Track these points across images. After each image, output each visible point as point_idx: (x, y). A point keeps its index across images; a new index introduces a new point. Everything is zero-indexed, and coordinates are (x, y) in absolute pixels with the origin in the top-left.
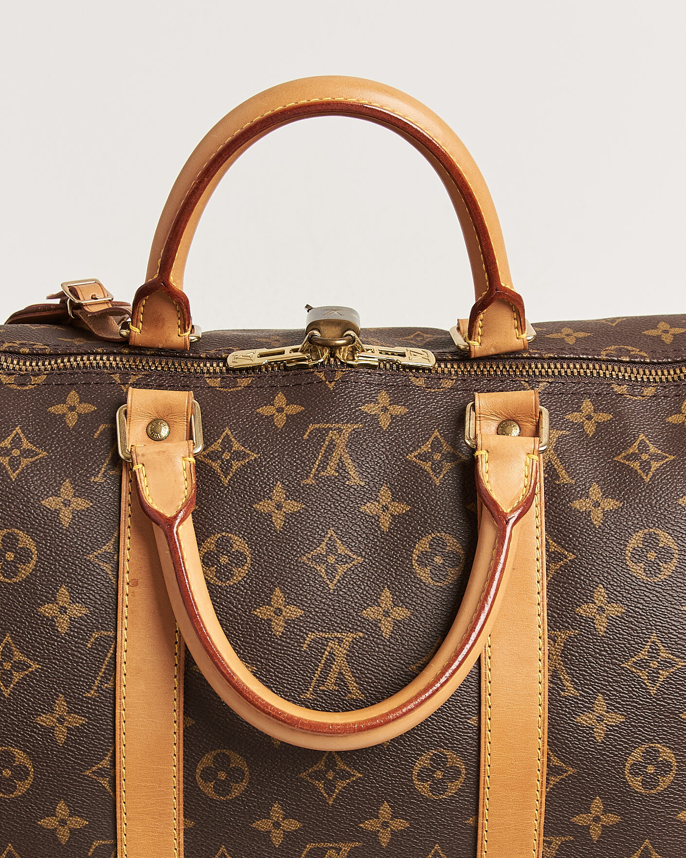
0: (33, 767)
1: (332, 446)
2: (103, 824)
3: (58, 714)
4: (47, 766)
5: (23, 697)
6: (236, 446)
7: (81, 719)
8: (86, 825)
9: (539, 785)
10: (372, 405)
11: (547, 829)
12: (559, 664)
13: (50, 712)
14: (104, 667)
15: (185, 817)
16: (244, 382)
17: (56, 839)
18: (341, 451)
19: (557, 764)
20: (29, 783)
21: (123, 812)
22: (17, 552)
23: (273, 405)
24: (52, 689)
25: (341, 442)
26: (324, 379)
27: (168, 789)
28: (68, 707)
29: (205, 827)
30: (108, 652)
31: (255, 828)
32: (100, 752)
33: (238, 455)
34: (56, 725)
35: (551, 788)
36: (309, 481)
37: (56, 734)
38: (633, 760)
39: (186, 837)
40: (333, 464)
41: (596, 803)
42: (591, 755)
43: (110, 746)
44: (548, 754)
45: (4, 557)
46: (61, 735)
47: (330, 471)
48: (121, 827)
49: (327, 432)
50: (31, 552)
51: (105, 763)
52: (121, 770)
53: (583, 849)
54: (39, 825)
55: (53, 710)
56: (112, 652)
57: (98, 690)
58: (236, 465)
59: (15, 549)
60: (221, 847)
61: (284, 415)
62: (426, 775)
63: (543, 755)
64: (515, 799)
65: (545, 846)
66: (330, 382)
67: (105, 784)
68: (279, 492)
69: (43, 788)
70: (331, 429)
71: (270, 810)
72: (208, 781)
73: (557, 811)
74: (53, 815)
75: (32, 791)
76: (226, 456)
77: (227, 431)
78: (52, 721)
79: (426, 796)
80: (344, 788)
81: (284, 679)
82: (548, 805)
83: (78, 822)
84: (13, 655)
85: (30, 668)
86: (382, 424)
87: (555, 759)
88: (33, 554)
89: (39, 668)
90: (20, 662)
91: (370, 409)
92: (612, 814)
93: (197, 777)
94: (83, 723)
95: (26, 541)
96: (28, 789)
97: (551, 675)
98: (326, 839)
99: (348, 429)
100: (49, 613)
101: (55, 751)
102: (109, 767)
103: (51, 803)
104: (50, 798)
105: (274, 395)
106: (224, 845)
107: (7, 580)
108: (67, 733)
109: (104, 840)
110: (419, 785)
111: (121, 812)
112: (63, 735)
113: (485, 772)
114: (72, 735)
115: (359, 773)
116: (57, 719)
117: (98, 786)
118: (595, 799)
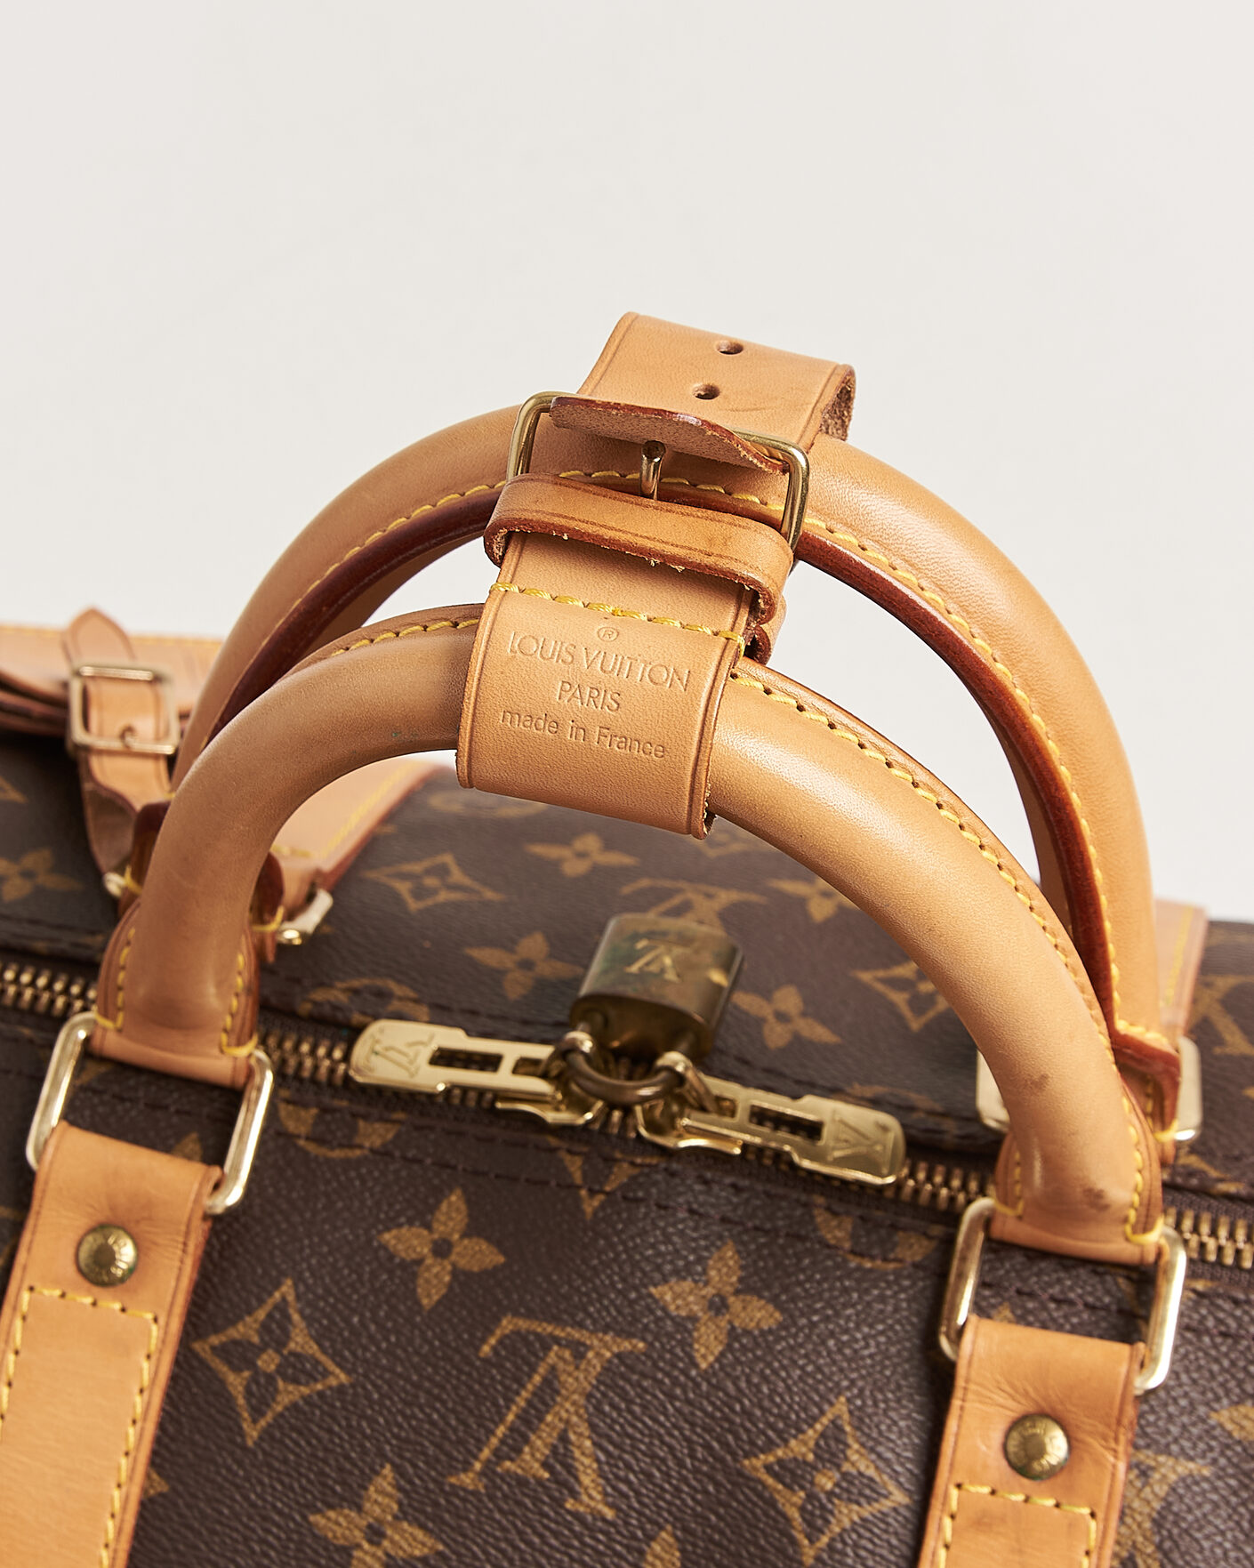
1: (550, 1390)
6: (301, 1340)
10: (687, 1285)
16: (375, 1134)
18: (568, 1411)
23: (428, 1227)
25: (577, 1381)
26: (578, 1178)
33: (298, 1368)
36: (467, 1479)
40: (541, 1442)
47: (531, 1463)
49: (547, 1349)
58: (288, 1394)
61: (449, 1268)
66: (592, 1193)
68: (382, 1494)
70: (557, 1340)
76: (268, 1362)
77: (287, 1288)
86: (699, 1350)
91: (677, 1297)
99: (604, 1348)
105: (439, 1194)
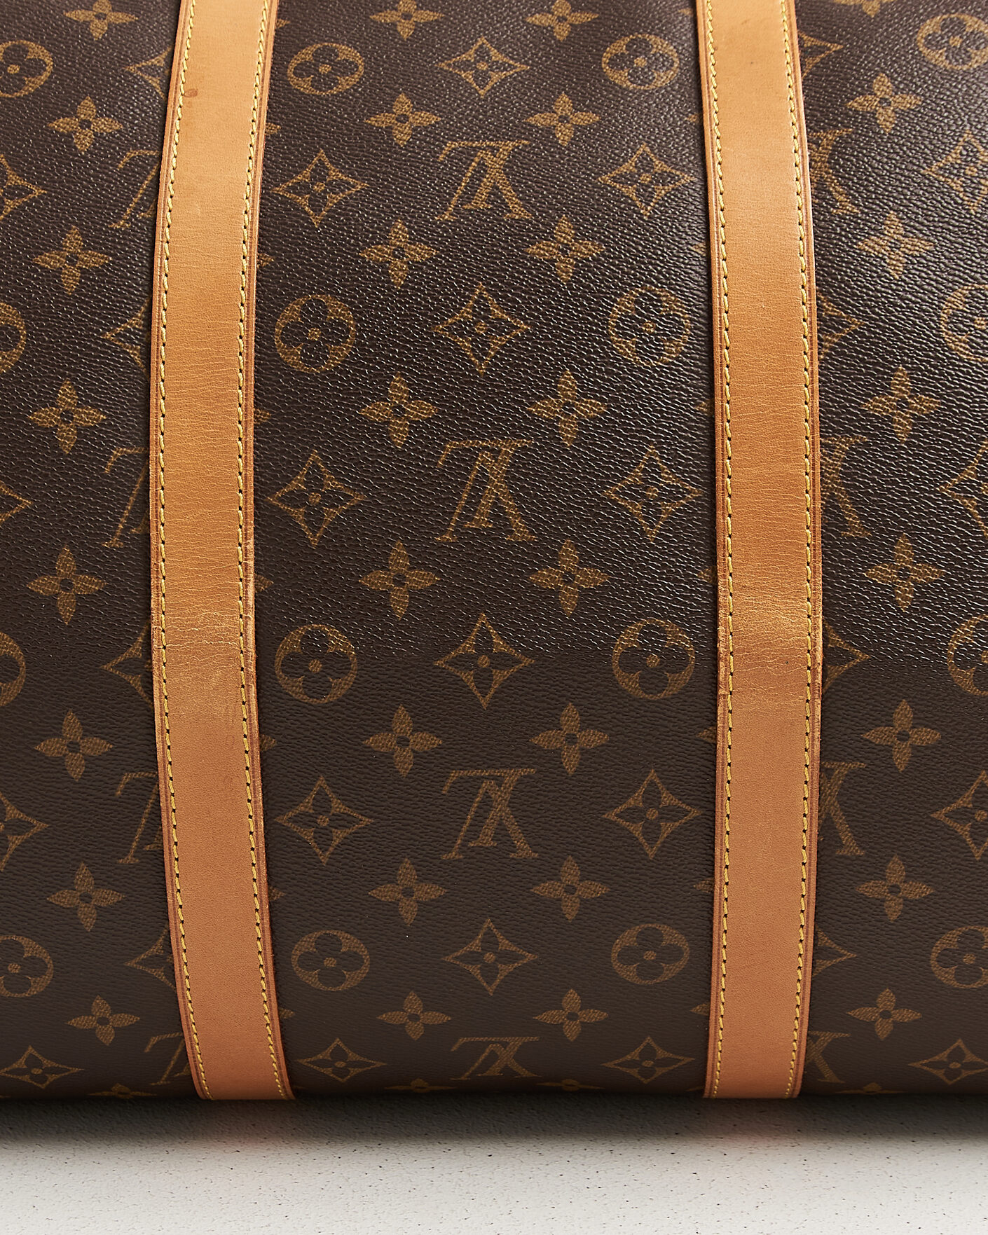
0: (27, 328)
2: (129, 420)
3: (69, 252)
4: (48, 326)
5: (18, 231)
7: (103, 258)
8: (103, 420)
9: (806, 343)
11: (825, 423)
12: (826, 173)
13: (57, 249)
14: (141, 191)
15: (256, 405)
17: (55, 445)
19: (832, 313)
20: (18, 354)
21: (159, 395)
22: (24, 64)
24: (62, 219)
27: (231, 356)
28: (85, 242)
29: (289, 421)
30: (149, 174)
31: (365, 417)
32: (129, 304)
34: (64, 267)
35: (826, 354)
37: (64, 278)
38: (951, 308)
39: (258, 441)
41: (899, 376)
42: (886, 298)
43: (145, 297)
44: (818, 299)
45: (5, 70)
46: (71, 280)
48: (158, 421)
50: (45, 63)
51: (136, 322)
52: (161, 331)
53: (885, 457)
54: (30, 421)
55: (62, 246)
56: (153, 174)
57: (130, 220)
59: (22, 61)
60: (312, 452)
62: (630, 326)
63: (810, 295)
64: (770, 366)
65: (824, 454)
67: (135, 355)
69: (40, 361)
71: (389, 385)
72: (294, 344)
73: (837, 392)
74: (53, 405)
75: (23, 366)
78: (59, 261)
79: (630, 361)
80: (502, 347)
81: (410, 197)
82: (824, 382)
83: (90, 416)
84: (7, 179)
85: (31, 193)
87: (829, 306)
88: (46, 65)
89: (44, 194)
90: (17, 187)
92: (926, 395)
93: (277, 339)
94: (105, 263)
95: (37, 51)
96: (17, 363)
97: (815, 189)
98: (478, 433)
100: (64, 128)
101: (61, 303)
102: (141, 327)
103: (51, 384)
104: (49, 377)
106: (317, 448)
107: (7, 95)
108: (81, 277)
109: (129, 447)
110: (620, 342)
111: (157, 395)
112: (75, 280)
113: (720, 321)
114: (88, 279)
115: (526, 324)
116: (67, 258)
117: (124, 358)
118: (897, 370)
